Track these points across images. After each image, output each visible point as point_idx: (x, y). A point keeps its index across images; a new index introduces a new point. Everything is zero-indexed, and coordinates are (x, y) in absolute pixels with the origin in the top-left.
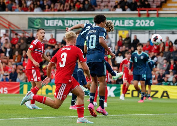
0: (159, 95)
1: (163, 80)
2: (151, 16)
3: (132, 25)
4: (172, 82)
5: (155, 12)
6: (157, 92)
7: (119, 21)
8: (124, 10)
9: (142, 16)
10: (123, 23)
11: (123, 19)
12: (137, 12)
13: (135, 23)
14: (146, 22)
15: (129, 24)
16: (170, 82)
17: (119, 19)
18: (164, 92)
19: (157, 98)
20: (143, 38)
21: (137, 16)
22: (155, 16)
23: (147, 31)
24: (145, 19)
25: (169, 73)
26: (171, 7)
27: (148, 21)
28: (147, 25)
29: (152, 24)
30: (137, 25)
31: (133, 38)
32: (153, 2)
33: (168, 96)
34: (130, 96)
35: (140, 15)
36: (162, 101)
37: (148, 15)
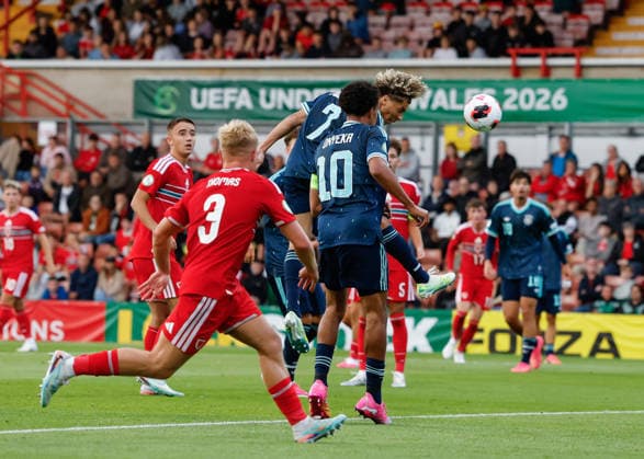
0: (583, 347)
1: (599, 297)
2: (556, 75)
4: (629, 301)
5: (570, 61)
6: (576, 336)
7: (447, 91)
9: (526, 76)
11: (461, 87)
12: (507, 62)
13: (501, 98)
14: (538, 97)
16: (621, 302)
17: (447, 85)
18: (600, 338)
19: (577, 356)
20: (531, 151)
21: (507, 75)
22: (571, 74)
23: (543, 127)
24: (533, 84)
25: (617, 273)
26: (624, 43)
27: (545, 92)
28: (541, 106)
29: (560, 101)
30: (509, 106)
32: (564, 26)
33: (614, 350)
34: (483, 349)
35: (517, 71)
36: (591, 367)
37: (547, 70)
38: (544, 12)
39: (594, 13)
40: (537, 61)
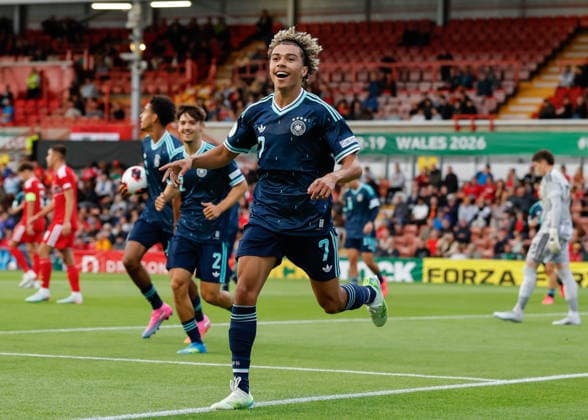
0: (495, 279)
1: (503, 251)
2: (479, 130)
3: (443, 146)
4: (520, 254)
5: (487, 122)
6: (491, 273)
7: (420, 139)
8: (429, 117)
9: (463, 130)
10: (427, 143)
11: (427, 136)
12: (451, 122)
13: (449, 143)
14: (469, 142)
15: (438, 144)
16: (516, 254)
17: (419, 135)
18: (505, 273)
19: (492, 284)
20: (465, 172)
21: (452, 130)
22: (487, 130)
23: (472, 158)
24: (468, 135)
25: (513, 237)
26: (516, 113)
27: (473, 139)
28: (471, 147)
29: (481, 144)
30: (453, 147)
31: (445, 173)
32: (483, 103)
33: (512, 280)
34: (440, 280)
35: (458, 128)
36: (501, 290)
37: (474, 127)
38: (472, 95)
39: (499, 96)
40: (467, 122)
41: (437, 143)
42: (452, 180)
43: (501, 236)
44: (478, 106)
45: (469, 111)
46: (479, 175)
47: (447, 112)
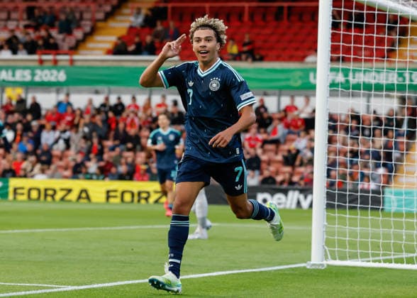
0: (73, 196)
1: (80, 172)
2: (60, 64)
3: (28, 78)
4: (96, 174)
5: (67, 57)
6: (69, 191)
7: (7, 71)
8: (15, 52)
9: (46, 64)
10: (14, 75)
11: (14, 69)
12: (35, 57)
13: (33, 75)
14: (52, 74)
15: (24, 77)
16: (92, 174)
17: (7, 68)
18: (82, 191)
19: (70, 201)
20: (48, 101)
21: (36, 64)
22: (67, 64)
23: (54, 89)
24: (50, 69)
25: (89, 160)
26: (93, 49)
27: (55, 72)
28: (53, 79)
29: (62, 76)
30: (37, 79)
31: (29, 102)
32: (64, 40)
33: (88, 197)
34: (25, 197)
35: (41, 62)
36: (78, 206)
37: (56, 62)
38: (54, 33)
39: (78, 34)
40: (50, 57)
41: (23, 75)
42: (36, 108)
43: (79, 158)
44: (60, 42)
45: (52, 47)
46: (59, 104)
47: (31, 48)
